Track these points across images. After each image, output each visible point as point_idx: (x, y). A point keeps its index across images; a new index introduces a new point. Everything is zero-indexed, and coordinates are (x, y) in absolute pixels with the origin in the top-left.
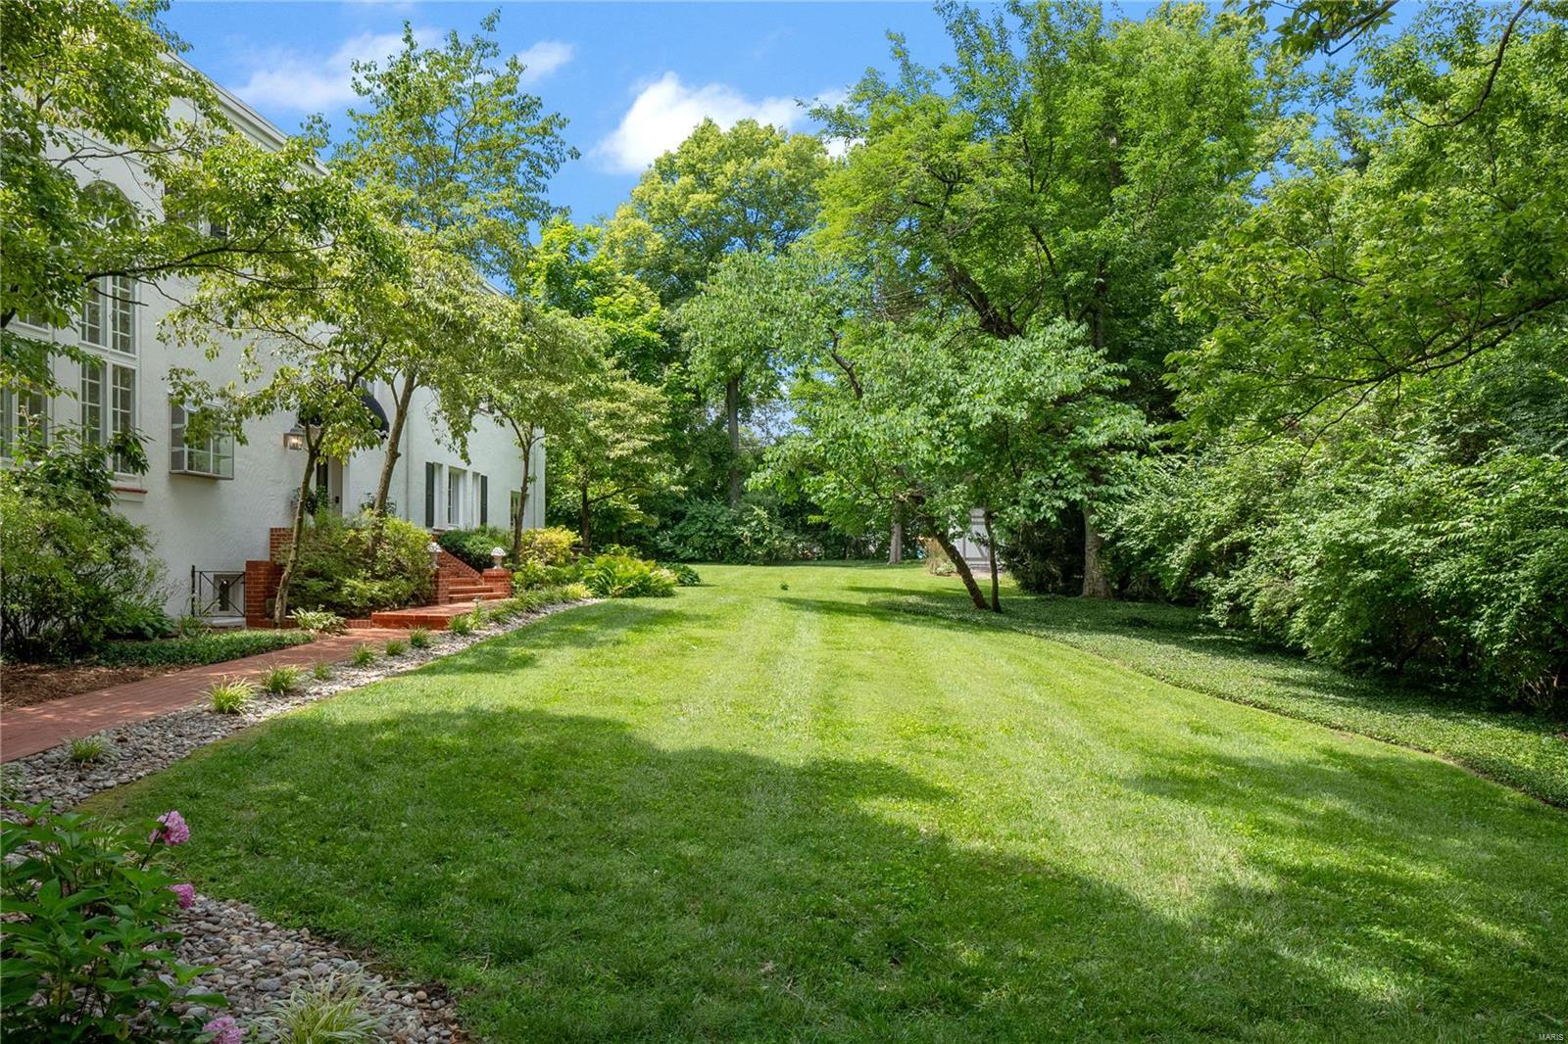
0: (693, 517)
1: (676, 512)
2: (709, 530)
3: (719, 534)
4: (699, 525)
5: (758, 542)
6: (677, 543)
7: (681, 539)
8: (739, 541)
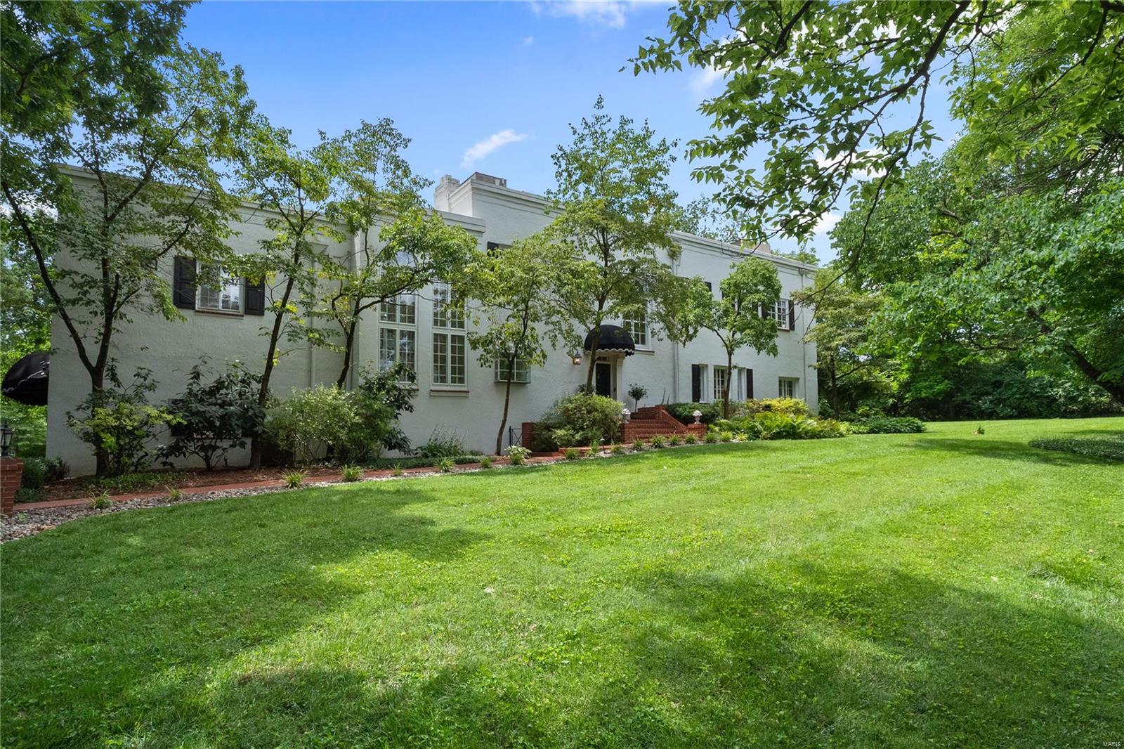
0: (1009, 384)
1: (997, 382)
2: (1025, 393)
3: (1034, 395)
4: (1014, 390)
5: (1073, 400)
6: (997, 405)
7: (998, 402)
8: (1054, 400)
